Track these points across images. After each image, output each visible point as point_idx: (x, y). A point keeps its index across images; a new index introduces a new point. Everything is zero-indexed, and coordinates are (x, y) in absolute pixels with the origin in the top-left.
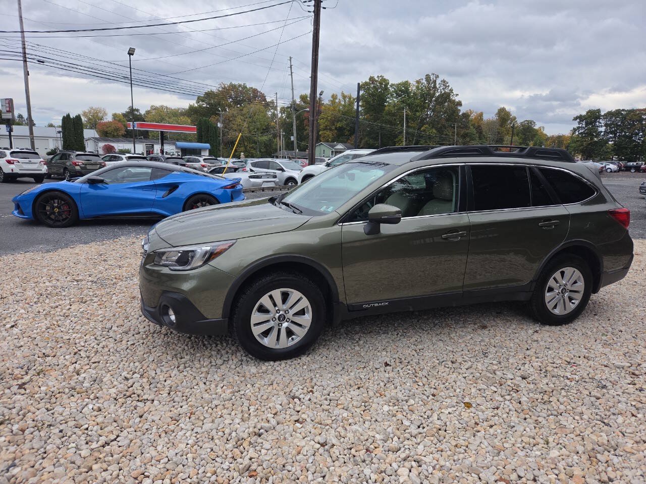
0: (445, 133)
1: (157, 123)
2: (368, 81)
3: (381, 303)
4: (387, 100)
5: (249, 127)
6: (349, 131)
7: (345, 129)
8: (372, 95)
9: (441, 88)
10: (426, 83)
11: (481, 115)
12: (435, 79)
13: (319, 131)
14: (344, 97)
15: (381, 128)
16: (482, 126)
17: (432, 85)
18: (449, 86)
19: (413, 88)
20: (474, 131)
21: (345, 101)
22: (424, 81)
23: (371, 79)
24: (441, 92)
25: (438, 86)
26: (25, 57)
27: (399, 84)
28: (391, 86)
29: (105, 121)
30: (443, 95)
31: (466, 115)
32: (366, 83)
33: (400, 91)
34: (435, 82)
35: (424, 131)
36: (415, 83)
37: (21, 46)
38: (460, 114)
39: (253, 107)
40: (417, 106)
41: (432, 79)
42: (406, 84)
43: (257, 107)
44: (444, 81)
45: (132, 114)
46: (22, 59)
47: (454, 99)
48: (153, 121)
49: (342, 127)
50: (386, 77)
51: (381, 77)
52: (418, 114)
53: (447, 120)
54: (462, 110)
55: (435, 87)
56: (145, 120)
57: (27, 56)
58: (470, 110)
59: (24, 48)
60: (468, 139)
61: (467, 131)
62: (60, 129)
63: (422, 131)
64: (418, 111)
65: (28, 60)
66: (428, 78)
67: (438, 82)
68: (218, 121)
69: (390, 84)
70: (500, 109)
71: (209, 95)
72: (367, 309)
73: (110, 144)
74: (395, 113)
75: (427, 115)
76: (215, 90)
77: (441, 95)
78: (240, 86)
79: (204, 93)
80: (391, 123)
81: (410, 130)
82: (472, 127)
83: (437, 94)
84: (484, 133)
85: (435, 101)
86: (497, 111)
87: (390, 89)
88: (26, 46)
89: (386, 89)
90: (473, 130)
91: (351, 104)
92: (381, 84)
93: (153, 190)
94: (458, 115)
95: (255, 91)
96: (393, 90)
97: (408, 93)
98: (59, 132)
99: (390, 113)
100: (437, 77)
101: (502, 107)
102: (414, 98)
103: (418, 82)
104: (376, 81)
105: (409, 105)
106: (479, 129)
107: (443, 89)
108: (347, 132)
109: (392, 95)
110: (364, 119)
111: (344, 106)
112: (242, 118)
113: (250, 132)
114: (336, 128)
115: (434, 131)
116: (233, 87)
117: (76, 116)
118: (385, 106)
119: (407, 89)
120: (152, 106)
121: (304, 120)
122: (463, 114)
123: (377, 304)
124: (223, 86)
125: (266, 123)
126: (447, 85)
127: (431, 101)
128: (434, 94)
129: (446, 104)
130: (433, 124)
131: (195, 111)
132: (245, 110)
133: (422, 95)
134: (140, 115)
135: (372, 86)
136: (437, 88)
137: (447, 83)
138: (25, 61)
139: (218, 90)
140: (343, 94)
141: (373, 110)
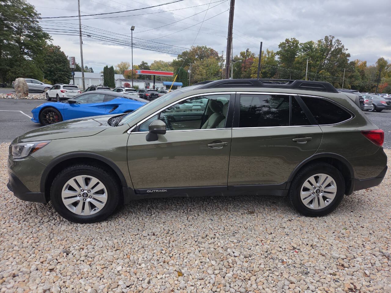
0: (336, 75)
1: (155, 70)
2: (285, 42)
3: (161, 190)
4: (297, 54)
5: (206, 72)
6: (270, 74)
7: (267, 73)
8: (287, 51)
9: (336, 45)
10: (325, 42)
11: (365, 63)
12: (331, 39)
13: (251, 75)
14: (268, 52)
15: (292, 72)
16: (365, 71)
17: (330, 43)
18: (341, 44)
19: (315, 46)
20: (359, 74)
21: (269, 55)
22: (324, 41)
23: (287, 41)
24: (336, 48)
25: (333, 43)
26: (81, 34)
27: (306, 43)
28: (301, 44)
29: (129, 69)
30: (337, 50)
31: (353, 63)
32: (283, 43)
33: (306, 48)
34: (331, 41)
35: (321, 74)
36: (317, 42)
37: (79, 27)
38: (349, 62)
39: (210, 60)
40: (318, 57)
41: (329, 39)
42: (311, 43)
43: (212, 60)
44: (338, 40)
45: (144, 66)
46: (79, 34)
47: (344, 52)
48: (154, 70)
49: (266, 71)
50: (297, 39)
51: (293, 39)
52: (318, 63)
53: (339, 67)
54: (350, 60)
55: (331, 44)
56: (150, 69)
57: (82, 33)
58: (357, 60)
59: (80, 28)
60: (353, 79)
61: (353, 74)
62: (102, 74)
63: (320, 74)
64: (318, 61)
65: (82, 35)
66: (326, 39)
67: (334, 41)
68: (189, 69)
69: (299, 43)
70: (380, 59)
71: (185, 54)
72: (150, 193)
73: (128, 83)
74: (301, 62)
75: (325, 63)
76: (188, 51)
77: (336, 50)
78: (203, 47)
79: (182, 53)
80: (298, 69)
81: (312, 74)
82: (357, 71)
83: (332, 49)
84: (366, 75)
85: (331, 53)
86: (377, 60)
87: (299, 46)
88: (81, 27)
89: (297, 46)
90: (357, 73)
91: (273, 56)
92: (293, 43)
93: (104, 108)
94: (347, 63)
95: (212, 50)
96: (301, 47)
97: (311, 49)
98: (102, 76)
99: (298, 62)
100: (333, 37)
101: (382, 57)
102: (316, 52)
103: (319, 41)
104: (290, 42)
105: (312, 57)
106: (362, 73)
107: (337, 46)
108: (269, 75)
109: (300, 50)
110: (281, 66)
111: (268, 58)
112: (203, 67)
113: (207, 75)
114: (262, 73)
115: (328, 74)
116: (199, 48)
117: (111, 67)
118: (295, 58)
119: (311, 46)
120: (155, 61)
121: (242, 67)
122: (351, 62)
123: (158, 191)
124: (193, 48)
125: (217, 70)
126: (340, 43)
127: (327, 55)
128: (331, 49)
129: (339, 55)
130: (328, 70)
131: (176, 63)
132: (205, 62)
133: (322, 50)
134: (148, 66)
135: (287, 45)
136: (332, 45)
137: (340, 41)
138: (81, 36)
139: (191, 51)
140: (267, 50)
141: (287, 61)
